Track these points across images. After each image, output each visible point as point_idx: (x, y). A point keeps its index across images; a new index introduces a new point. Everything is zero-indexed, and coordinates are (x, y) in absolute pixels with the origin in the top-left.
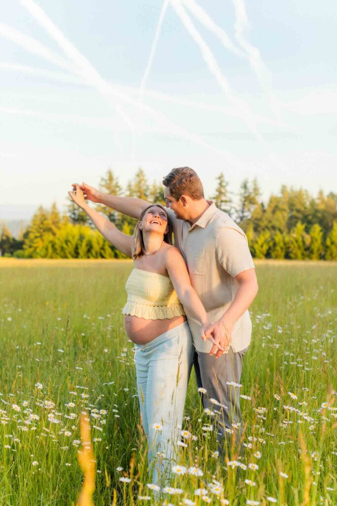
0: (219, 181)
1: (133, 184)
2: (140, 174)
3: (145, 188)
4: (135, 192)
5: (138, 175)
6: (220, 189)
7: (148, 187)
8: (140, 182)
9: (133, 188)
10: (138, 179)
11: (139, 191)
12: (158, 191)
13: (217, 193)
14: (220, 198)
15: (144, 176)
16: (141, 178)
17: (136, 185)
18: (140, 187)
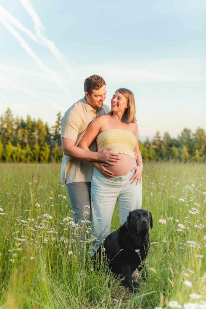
0: (57, 117)
1: (4, 117)
2: (8, 112)
3: (11, 120)
4: (5, 122)
5: (7, 112)
6: (58, 121)
7: (13, 119)
8: (8, 116)
9: (4, 119)
10: (7, 114)
11: (7, 122)
12: (20, 122)
13: (57, 124)
14: (58, 127)
15: (11, 112)
16: (9, 113)
17: (6, 118)
18: (8, 119)
